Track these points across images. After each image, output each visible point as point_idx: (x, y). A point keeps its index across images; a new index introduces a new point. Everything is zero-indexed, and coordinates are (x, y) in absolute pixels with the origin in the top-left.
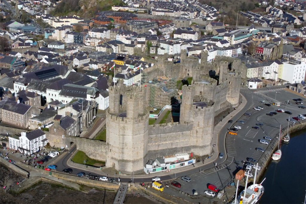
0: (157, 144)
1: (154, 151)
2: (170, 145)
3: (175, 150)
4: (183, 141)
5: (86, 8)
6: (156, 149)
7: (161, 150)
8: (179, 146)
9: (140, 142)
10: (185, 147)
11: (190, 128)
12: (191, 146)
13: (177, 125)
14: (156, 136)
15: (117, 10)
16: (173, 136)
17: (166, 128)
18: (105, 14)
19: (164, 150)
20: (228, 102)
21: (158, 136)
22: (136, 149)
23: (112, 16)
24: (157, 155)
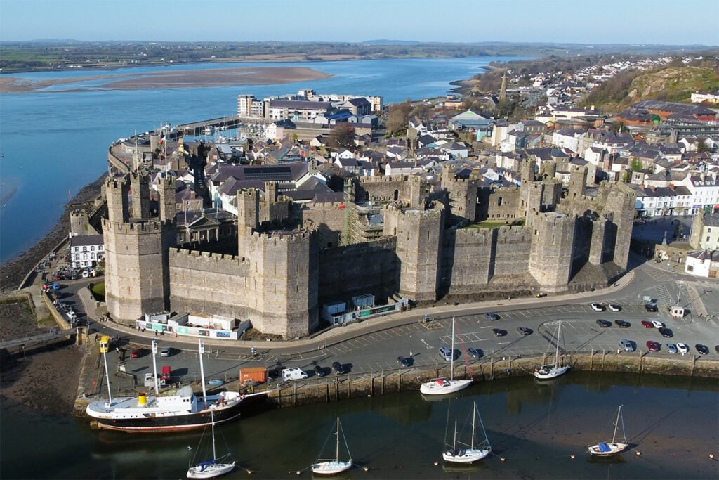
0: (185, 286)
1: (182, 299)
2: (210, 295)
3: (217, 306)
4: (232, 293)
5: (639, 94)
6: (185, 295)
7: (193, 300)
8: (225, 302)
9: (132, 269)
10: (237, 308)
11: (244, 271)
12: (248, 308)
13: (219, 258)
14: (183, 272)
15: (700, 101)
16: (213, 278)
17: (198, 260)
18: (646, 106)
19: (197, 301)
20: (532, 277)
21: (187, 272)
22: (124, 279)
23: (660, 111)
24: (185, 307)
